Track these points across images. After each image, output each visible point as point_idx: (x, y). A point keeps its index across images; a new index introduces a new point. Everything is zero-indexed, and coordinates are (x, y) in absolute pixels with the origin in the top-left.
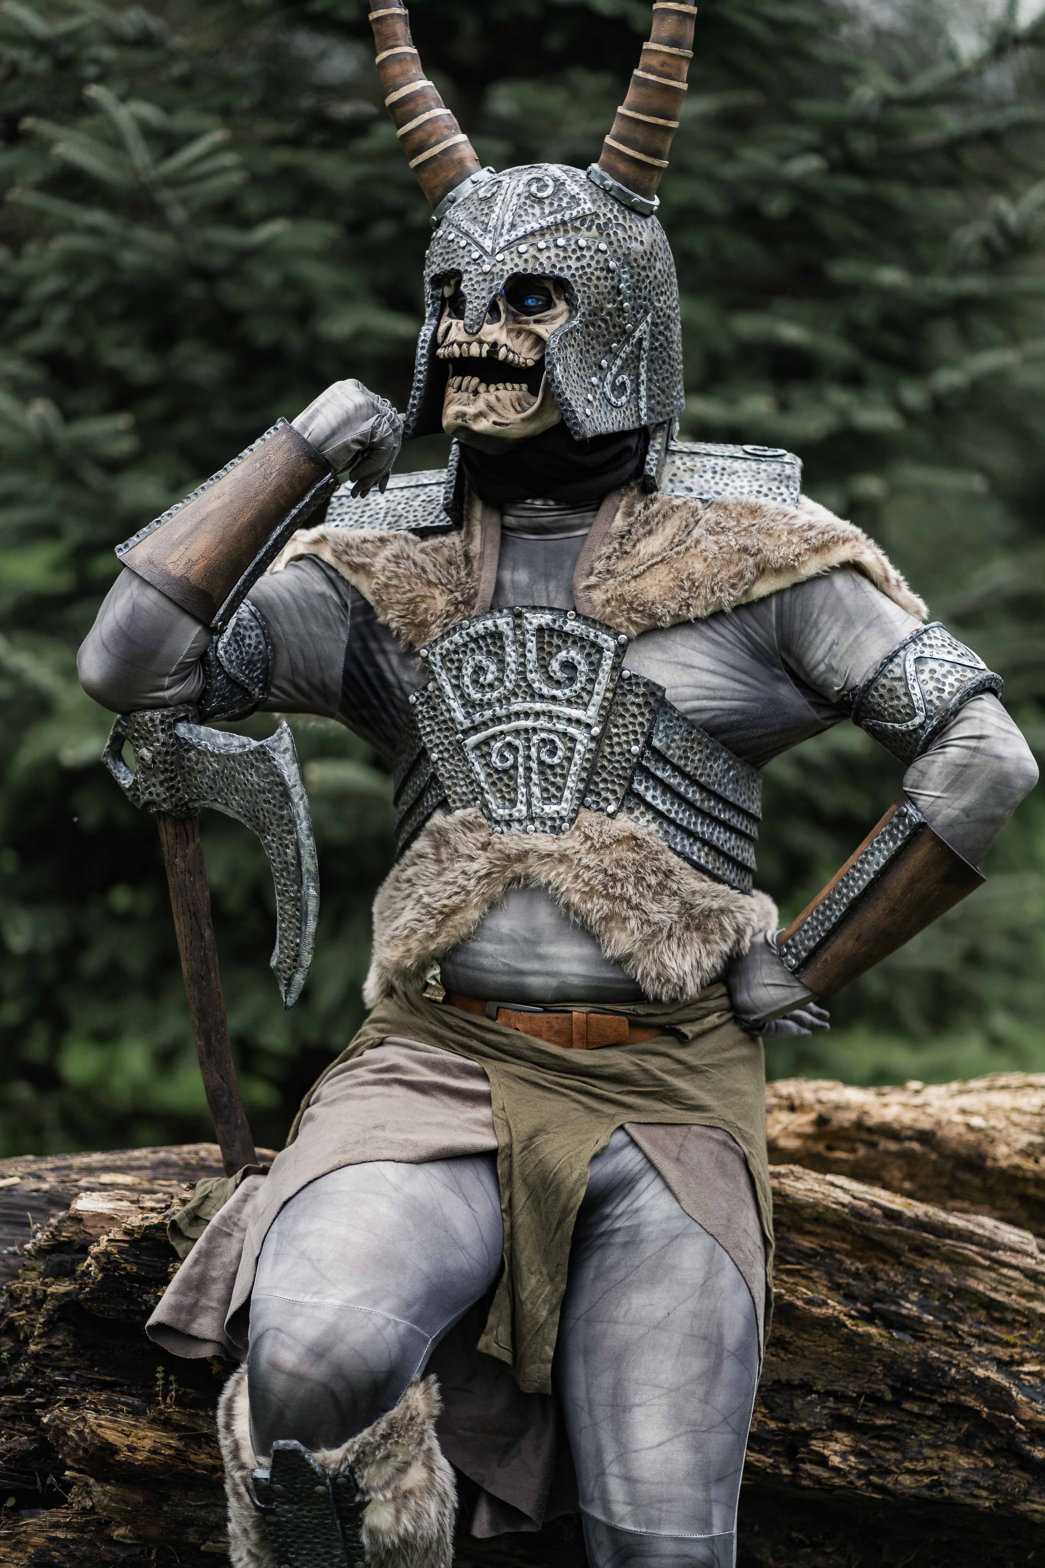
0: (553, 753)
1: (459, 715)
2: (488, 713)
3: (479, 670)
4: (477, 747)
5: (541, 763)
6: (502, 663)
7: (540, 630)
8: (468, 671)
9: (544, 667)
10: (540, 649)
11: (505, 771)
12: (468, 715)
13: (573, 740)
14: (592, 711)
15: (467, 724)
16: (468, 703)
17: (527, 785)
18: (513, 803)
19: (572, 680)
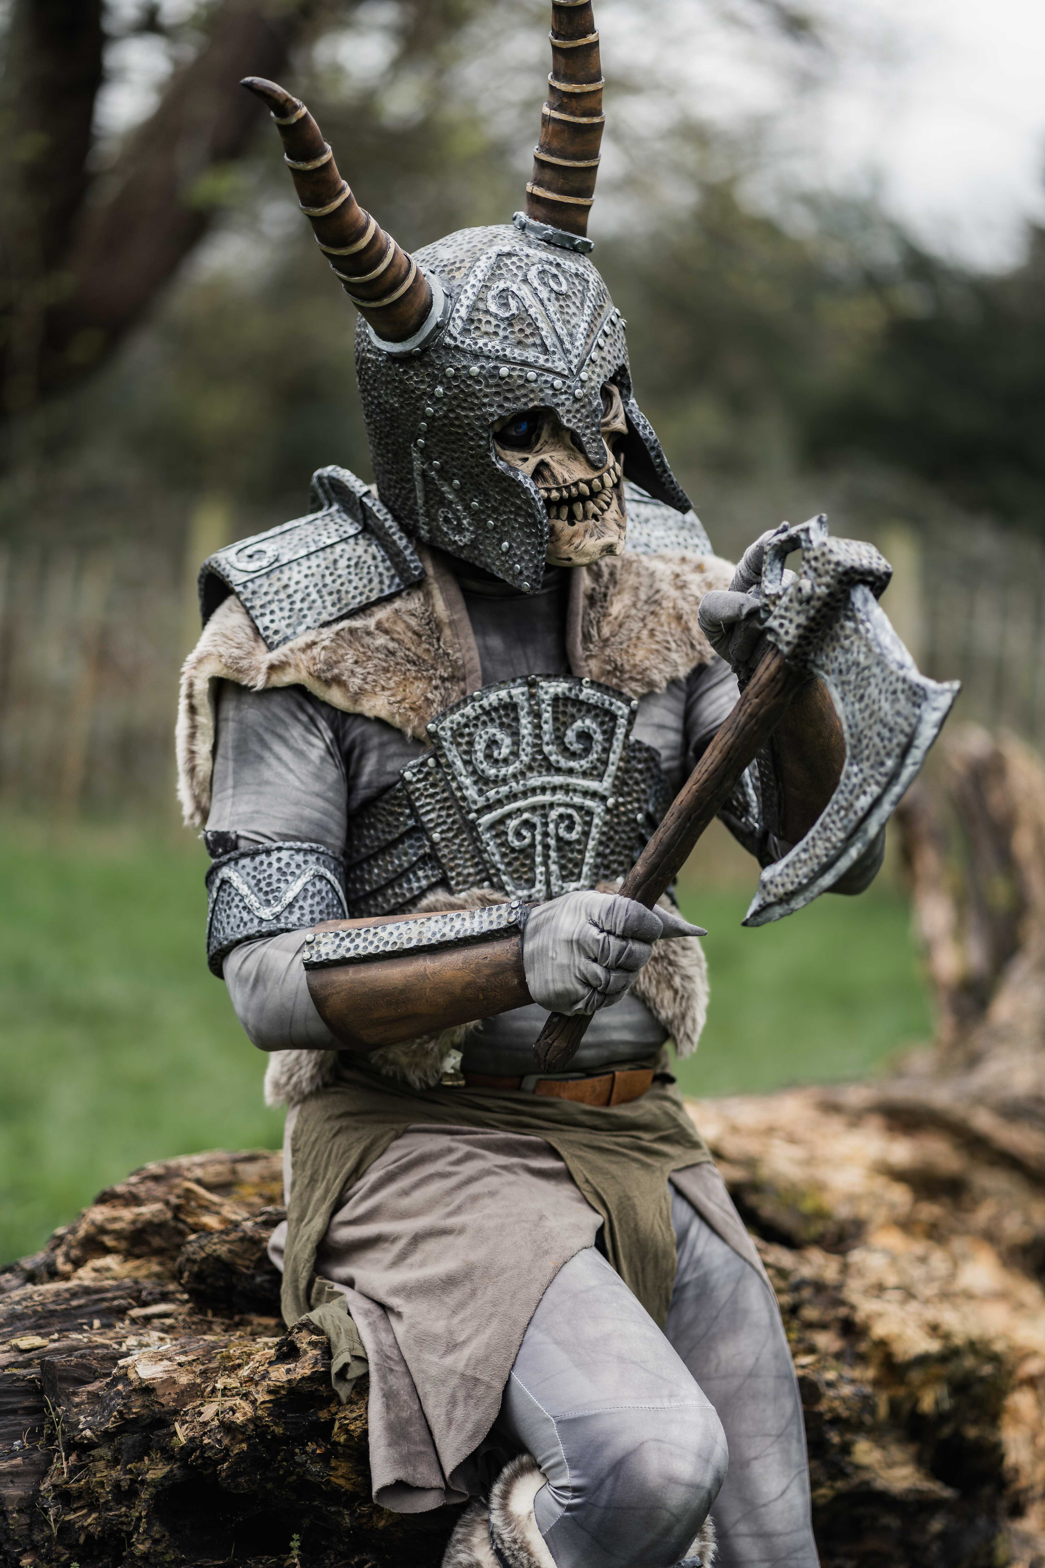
0: (570, 828)
1: (471, 792)
2: (504, 790)
3: (493, 743)
4: (492, 826)
5: (559, 839)
6: (515, 734)
7: (556, 699)
8: (480, 747)
9: (559, 739)
10: (555, 719)
11: (522, 851)
12: (481, 792)
13: (590, 813)
14: (607, 782)
15: (481, 802)
16: (482, 780)
17: (545, 864)
18: (531, 883)
19: (587, 751)
